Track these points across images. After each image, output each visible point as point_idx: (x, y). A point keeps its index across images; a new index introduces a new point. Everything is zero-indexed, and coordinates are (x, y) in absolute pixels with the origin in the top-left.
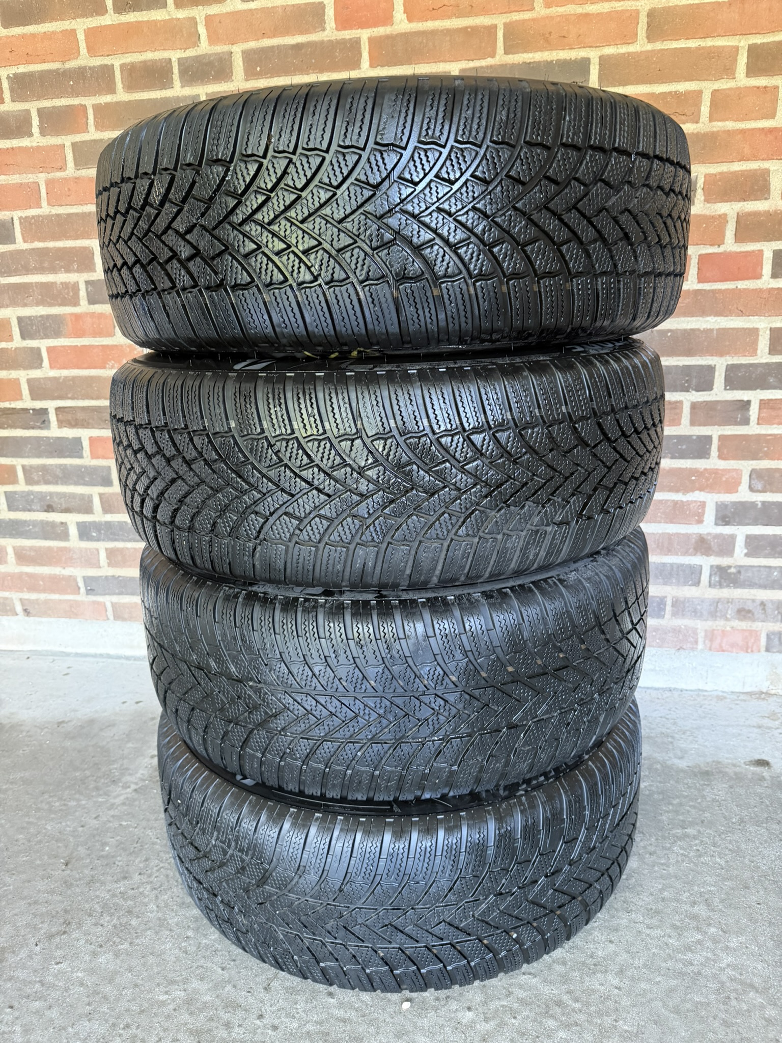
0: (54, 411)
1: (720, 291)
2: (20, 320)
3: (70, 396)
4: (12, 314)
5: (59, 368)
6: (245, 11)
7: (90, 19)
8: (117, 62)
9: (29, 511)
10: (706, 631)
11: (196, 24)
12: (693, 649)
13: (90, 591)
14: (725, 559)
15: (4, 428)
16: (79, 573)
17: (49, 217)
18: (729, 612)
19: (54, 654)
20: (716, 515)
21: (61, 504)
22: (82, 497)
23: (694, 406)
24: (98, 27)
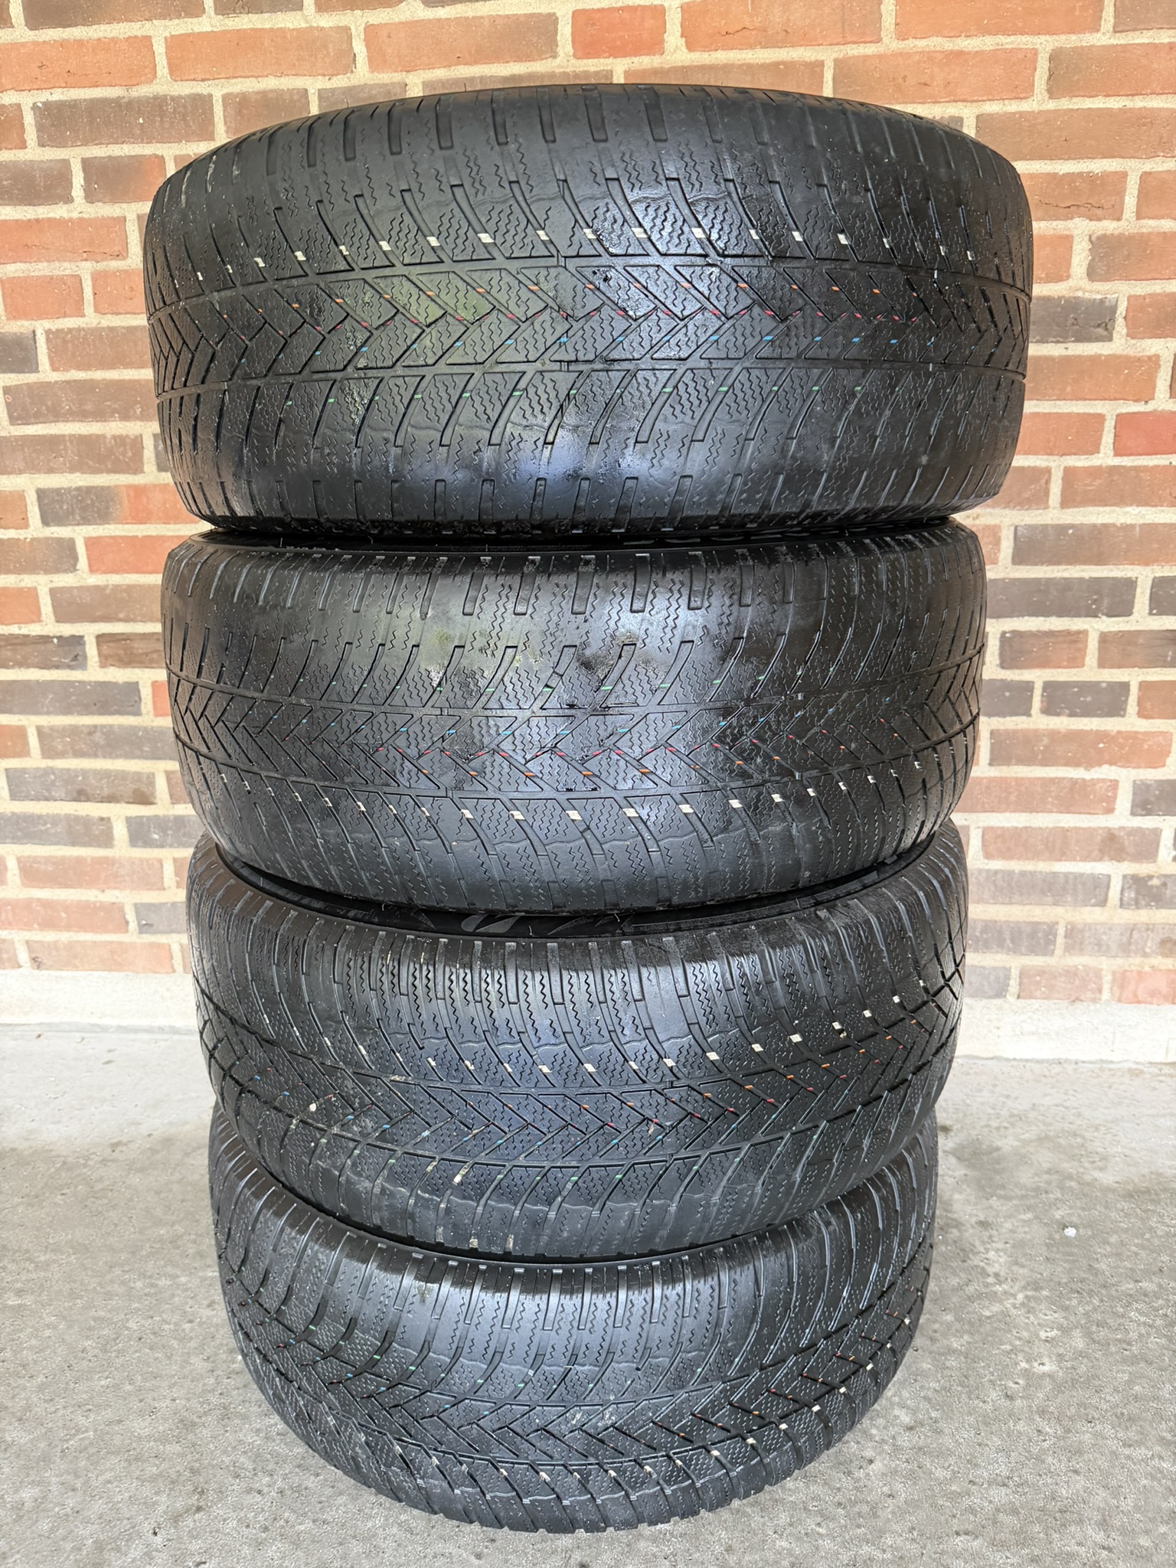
0: (94, 641)
1: (1145, 469)
2: (41, 494)
3: (121, 616)
4: (27, 484)
5: (106, 572)
6: (430, 21)
7: (176, 21)
8: (217, 91)
9: (47, 799)
10: (1114, 973)
11: (350, 37)
12: (1094, 1000)
13: (145, 928)
14: (1144, 865)
15: (7, 667)
16: (127, 898)
17: (96, 332)
18: (1149, 944)
19: (81, 1029)
20: (1133, 801)
21: (102, 789)
22: (138, 776)
23: (1104, 639)
24: (189, 35)
